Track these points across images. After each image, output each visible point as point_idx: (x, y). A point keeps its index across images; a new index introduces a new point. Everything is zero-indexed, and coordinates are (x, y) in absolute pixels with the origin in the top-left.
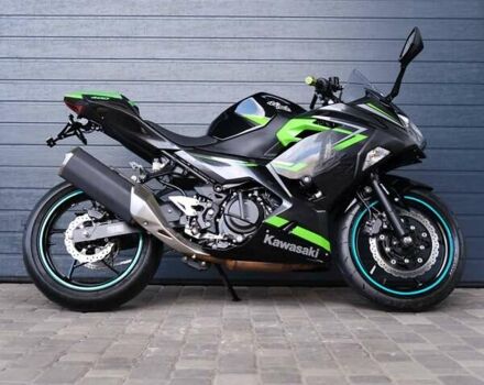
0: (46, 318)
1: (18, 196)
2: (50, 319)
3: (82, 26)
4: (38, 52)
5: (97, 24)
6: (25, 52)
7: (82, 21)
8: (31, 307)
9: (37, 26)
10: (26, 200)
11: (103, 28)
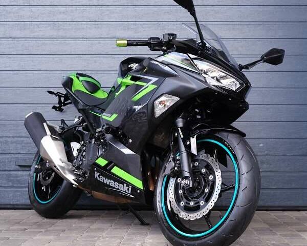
0: (35, 236)
1: (12, 143)
2: (38, 237)
3: (60, 13)
4: (27, 33)
5: (72, 12)
6: (17, 33)
7: (61, 9)
8: (23, 227)
9: (26, 13)
10: (19, 146)
11: (77, 15)
